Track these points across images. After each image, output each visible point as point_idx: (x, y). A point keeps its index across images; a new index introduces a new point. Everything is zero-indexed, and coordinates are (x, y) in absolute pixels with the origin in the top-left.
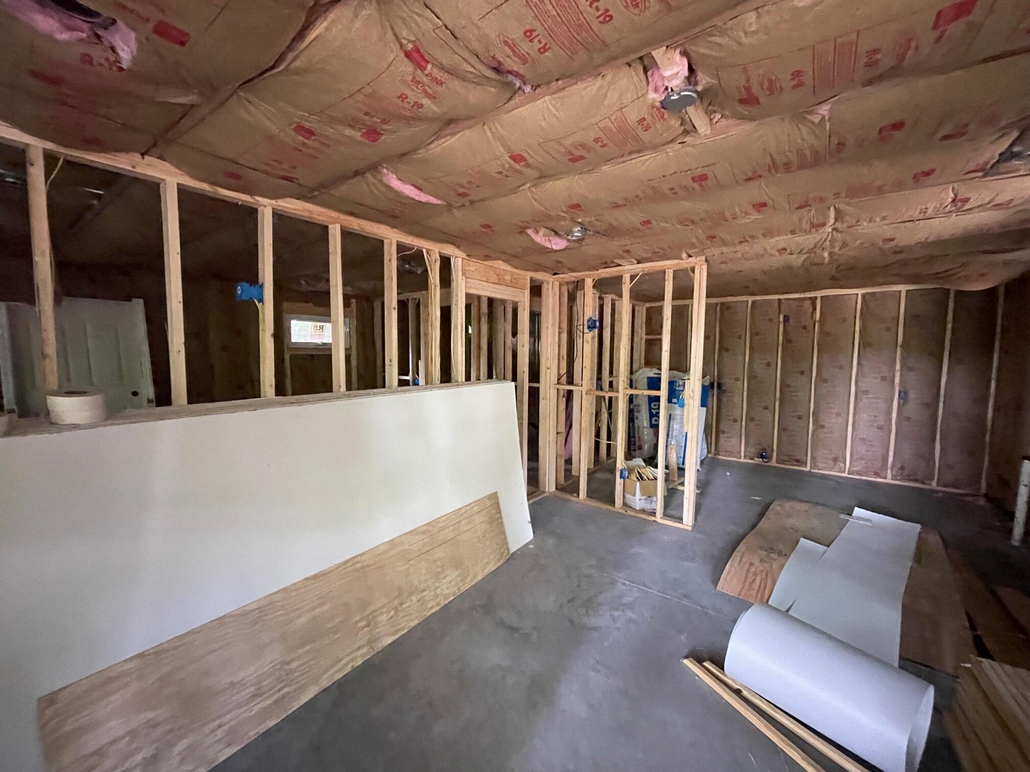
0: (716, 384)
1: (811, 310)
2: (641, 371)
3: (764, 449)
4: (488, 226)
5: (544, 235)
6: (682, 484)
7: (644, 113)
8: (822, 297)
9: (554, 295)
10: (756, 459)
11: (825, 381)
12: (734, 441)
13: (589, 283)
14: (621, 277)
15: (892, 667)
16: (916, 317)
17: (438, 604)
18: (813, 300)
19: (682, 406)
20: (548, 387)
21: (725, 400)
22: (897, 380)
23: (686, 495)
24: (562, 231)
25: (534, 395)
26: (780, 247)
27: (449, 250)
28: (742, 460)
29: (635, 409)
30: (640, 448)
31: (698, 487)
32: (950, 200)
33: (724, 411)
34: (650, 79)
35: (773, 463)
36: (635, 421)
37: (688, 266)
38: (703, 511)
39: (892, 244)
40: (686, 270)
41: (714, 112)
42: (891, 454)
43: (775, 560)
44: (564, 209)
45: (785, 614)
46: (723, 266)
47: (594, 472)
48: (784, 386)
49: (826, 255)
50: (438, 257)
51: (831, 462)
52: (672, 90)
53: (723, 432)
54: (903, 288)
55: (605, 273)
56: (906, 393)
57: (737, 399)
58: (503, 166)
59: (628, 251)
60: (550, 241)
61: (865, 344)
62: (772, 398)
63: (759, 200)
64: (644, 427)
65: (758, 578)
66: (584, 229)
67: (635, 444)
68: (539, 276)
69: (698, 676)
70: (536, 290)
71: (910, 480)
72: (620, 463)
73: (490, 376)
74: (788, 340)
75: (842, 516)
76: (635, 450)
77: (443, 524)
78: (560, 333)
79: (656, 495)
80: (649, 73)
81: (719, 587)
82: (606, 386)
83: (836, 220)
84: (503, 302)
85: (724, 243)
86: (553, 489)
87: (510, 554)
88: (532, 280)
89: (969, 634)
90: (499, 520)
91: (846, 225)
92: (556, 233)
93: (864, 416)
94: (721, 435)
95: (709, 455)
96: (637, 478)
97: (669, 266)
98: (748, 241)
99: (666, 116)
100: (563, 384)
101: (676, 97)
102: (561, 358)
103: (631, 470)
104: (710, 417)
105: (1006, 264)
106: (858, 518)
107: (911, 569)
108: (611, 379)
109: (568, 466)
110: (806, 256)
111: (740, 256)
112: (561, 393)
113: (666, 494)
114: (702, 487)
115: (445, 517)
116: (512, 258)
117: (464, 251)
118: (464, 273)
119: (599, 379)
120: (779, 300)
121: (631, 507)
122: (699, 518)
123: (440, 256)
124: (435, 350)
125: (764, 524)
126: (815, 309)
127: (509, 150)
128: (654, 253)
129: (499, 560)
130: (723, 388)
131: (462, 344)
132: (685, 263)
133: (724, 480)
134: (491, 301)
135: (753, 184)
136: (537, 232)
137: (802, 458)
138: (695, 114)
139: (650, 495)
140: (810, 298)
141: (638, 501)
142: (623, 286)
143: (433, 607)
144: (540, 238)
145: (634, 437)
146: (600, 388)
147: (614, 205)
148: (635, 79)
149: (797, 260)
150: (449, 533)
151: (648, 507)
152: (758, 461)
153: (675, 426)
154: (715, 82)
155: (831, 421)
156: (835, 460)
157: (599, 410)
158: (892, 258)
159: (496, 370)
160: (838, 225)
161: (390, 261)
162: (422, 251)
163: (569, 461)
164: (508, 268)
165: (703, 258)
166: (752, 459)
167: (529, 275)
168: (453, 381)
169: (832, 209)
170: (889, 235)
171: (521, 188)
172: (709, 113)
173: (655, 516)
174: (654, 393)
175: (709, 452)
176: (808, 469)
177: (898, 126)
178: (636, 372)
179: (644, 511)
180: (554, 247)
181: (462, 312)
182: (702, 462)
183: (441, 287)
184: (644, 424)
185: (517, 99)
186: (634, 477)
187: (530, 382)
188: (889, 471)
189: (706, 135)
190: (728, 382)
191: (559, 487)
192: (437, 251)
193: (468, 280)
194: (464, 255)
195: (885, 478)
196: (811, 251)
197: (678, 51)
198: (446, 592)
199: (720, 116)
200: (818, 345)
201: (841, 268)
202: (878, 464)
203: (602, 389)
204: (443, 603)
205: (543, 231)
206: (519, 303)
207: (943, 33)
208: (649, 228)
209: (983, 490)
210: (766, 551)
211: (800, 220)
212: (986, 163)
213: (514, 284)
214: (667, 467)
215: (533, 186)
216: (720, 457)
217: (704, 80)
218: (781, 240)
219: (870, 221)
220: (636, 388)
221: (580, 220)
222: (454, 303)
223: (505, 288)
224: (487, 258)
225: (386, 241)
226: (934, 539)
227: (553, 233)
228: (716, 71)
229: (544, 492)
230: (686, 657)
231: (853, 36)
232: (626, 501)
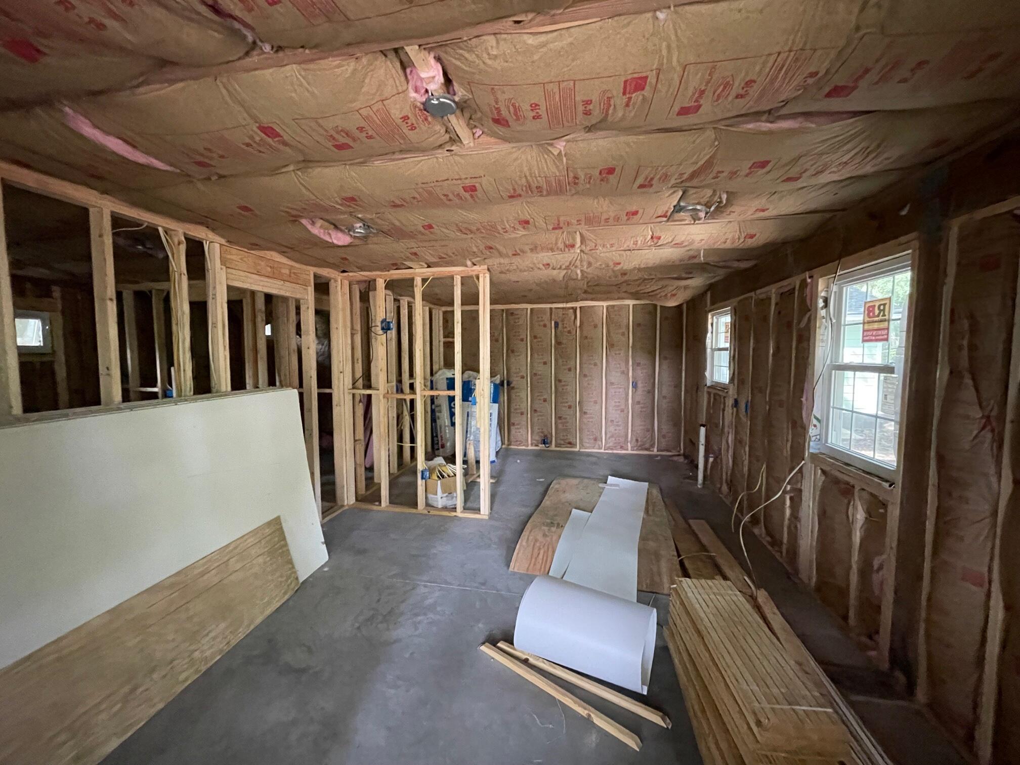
0: (505, 382)
1: (573, 318)
2: (440, 372)
3: (545, 436)
4: (246, 209)
5: (321, 227)
6: (479, 476)
7: (407, 111)
8: (580, 308)
9: (343, 294)
10: (540, 445)
11: (585, 376)
12: (523, 431)
13: (381, 284)
14: (412, 280)
15: (632, 602)
16: (639, 325)
17: (197, 671)
18: (575, 309)
19: (475, 404)
20: (341, 393)
21: (513, 396)
22: (630, 374)
23: (482, 486)
24: (344, 226)
25: (326, 403)
26: (545, 262)
27: (199, 232)
28: (530, 448)
29: (437, 409)
30: (443, 446)
31: (492, 477)
32: (650, 237)
33: (513, 406)
34: (409, 77)
35: (553, 447)
36: (438, 421)
37: (474, 273)
38: (497, 500)
39: (619, 267)
40: (471, 277)
41: (475, 127)
42: (630, 431)
43: (555, 532)
44: (340, 202)
45: (561, 580)
46: (503, 276)
47: (398, 477)
48: (558, 381)
49: (579, 272)
50: (183, 239)
51: (592, 441)
52: (432, 95)
53: (514, 424)
54: (631, 303)
55: (396, 274)
56: (636, 383)
57: (523, 395)
58: (252, 138)
59: (415, 254)
60: (329, 234)
61: (611, 345)
62: (549, 392)
63: (522, 217)
64: (445, 426)
65: (542, 552)
66: (367, 226)
67: (438, 443)
68: (325, 272)
69: (493, 658)
70: (322, 288)
71: (642, 449)
72: (421, 463)
73: (272, 383)
74: (558, 343)
75: (601, 485)
76: (438, 449)
77: (201, 569)
78: (352, 335)
79: (456, 491)
80: (408, 71)
81: (511, 569)
82: (407, 389)
83: (582, 243)
84: (285, 299)
85: (501, 255)
86: (352, 500)
87: (299, 585)
88: (316, 276)
89: (676, 560)
90: (284, 549)
91: (588, 248)
92: (336, 227)
93: (612, 403)
94: (512, 427)
95: (503, 446)
96: (438, 477)
97: (457, 272)
98: (519, 255)
99: (430, 119)
100: (359, 389)
101: (435, 102)
102: (356, 361)
103: (431, 470)
104: (502, 412)
105: (686, 287)
106: (611, 485)
107: (643, 519)
108: (412, 381)
109: (370, 475)
110: (565, 271)
111: (515, 267)
112: (358, 398)
113: (465, 488)
114: (497, 476)
115: (205, 560)
116: (287, 249)
117: (222, 236)
118: (223, 262)
119: (400, 381)
120: (551, 309)
121: (433, 507)
122: (495, 507)
123: (186, 238)
124: (184, 353)
125: (547, 502)
126: (576, 317)
127: (255, 119)
128: (441, 258)
129: (285, 593)
130: (512, 385)
131: (225, 347)
132: (471, 270)
133: (515, 467)
134: (269, 298)
135: (515, 202)
136: (313, 223)
137: (572, 440)
138: (458, 124)
139: (450, 492)
140: (572, 308)
141: (440, 499)
142: (415, 289)
143: (187, 676)
144: (317, 230)
145: (437, 436)
146: (400, 390)
147: (392, 204)
148: (393, 71)
149: (559, 275)
150: (212, 578)
151: (449, 503)
152: (542, 446)
153: (473, 423)
154: (471, 96)
155: (590, 408)
156: (595, 439)
157: (400, 412)
158: (621, 279)
159: (280, 376)
160: (584, 248)
161: (101, 236)
162: (157, 230)
163: (370, 469)
164: (284, 260)
165: (486, 267)
166: (537, 446)
167: (312, 270)
168: (214, 390)
169: (578, 233)
170: (617, 260)
171: (284, 170)
172: (472, 127)
173: (456, 511)
174: (451, 393)
175: (503, 443)
176: (577, 449)
177: (611, 171)
178: (436, 373)
179: (446, 508)
180: (335, 242)
181: (222, 307)
182: (497, 453)
183: (190, 278)
184: (445, 423)
185: (254, 58)
186: (435, 477)
187: (319, 387)
188: (629, 444)
189: (470, 147)
190: (515, 381)
191: (359, 499)
192: (181, 231)
193: (229, 270)
194: (223, 241)
195: (627, 450)
196: (567, 268)
197: (432, 55)
198: (208, 653)
199: (481, 132)
200: (580, 346)
201: (590, 284)
202: (622, 440)
203: (402, 392)
204: (204, 668)
205: (319, 223)
206: (301, 301)
207: (630, 99)
208: (431, 233)
209: (682, 452)
210: (547, 526)
211: (557, 240)
212: (667, 212)
213: (293, 278)
214: (465, 462)
215: (298, 170)
216: (512, 447)
217: (461, 92)
218: (545, 257)
219: (604, 246)
220: (437, 389)
221: (360, 216)
222: (211, 297)
223: (282, 282)
224: (255, 246)
225: (91, 210)
226: (655, 492)
227: (332, 227)
228: (469, 84)
229: (343, 506)
230: (483, 643)
231: (572, 83)
232: (430, 502)
